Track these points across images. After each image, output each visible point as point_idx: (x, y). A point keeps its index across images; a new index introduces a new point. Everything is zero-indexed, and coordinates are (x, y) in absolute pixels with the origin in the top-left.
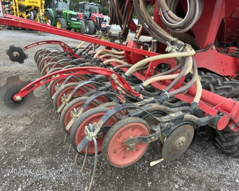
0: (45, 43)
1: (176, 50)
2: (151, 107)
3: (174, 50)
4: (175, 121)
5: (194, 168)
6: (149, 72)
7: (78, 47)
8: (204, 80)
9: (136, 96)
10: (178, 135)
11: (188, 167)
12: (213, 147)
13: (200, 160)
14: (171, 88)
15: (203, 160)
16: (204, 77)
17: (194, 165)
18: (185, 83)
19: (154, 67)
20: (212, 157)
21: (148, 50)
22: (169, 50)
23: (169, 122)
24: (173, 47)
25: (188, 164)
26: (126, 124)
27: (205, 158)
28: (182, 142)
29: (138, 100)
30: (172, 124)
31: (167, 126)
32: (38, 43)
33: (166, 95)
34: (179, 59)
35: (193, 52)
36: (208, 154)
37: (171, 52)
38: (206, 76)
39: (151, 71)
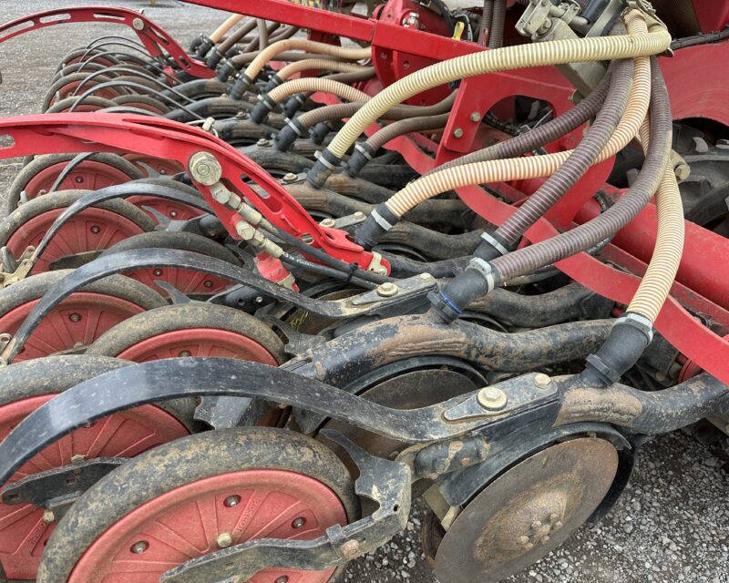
0: (68, 16)
1: (573, 26)
2: (384, 342)
3: (561, 26)
4: (502, 431)
5: (614, 567)
6: (453, 136)
7: (212, 37)
8: (699, 178)
9: (346, 263)
10: (526, 490)
11: (589, 561)
12: (713, 462)
13: (648, 524)
14: (532, 221)
15: (659, 523)
16: (705, 163)
17: (617, 547)
18: (610, 190)
19: (476, 117)
20: (702, 510)
21: (451, 35)
22: (533, 28)
23: (467, 437)
24: (559, 10)
25: (590, 545)
26: (160, 492)
27: (670, 517)
28: (547, 520)
29: (355, 279)
30: (485, 447)
31: (456, 459)
32: (35, 18)
33: (478, 273)
34: (583, 75)
35: (661, 38)
36: (686, 498)
37: (542, 35)
38: (716, 157)
39: (458, 133)
